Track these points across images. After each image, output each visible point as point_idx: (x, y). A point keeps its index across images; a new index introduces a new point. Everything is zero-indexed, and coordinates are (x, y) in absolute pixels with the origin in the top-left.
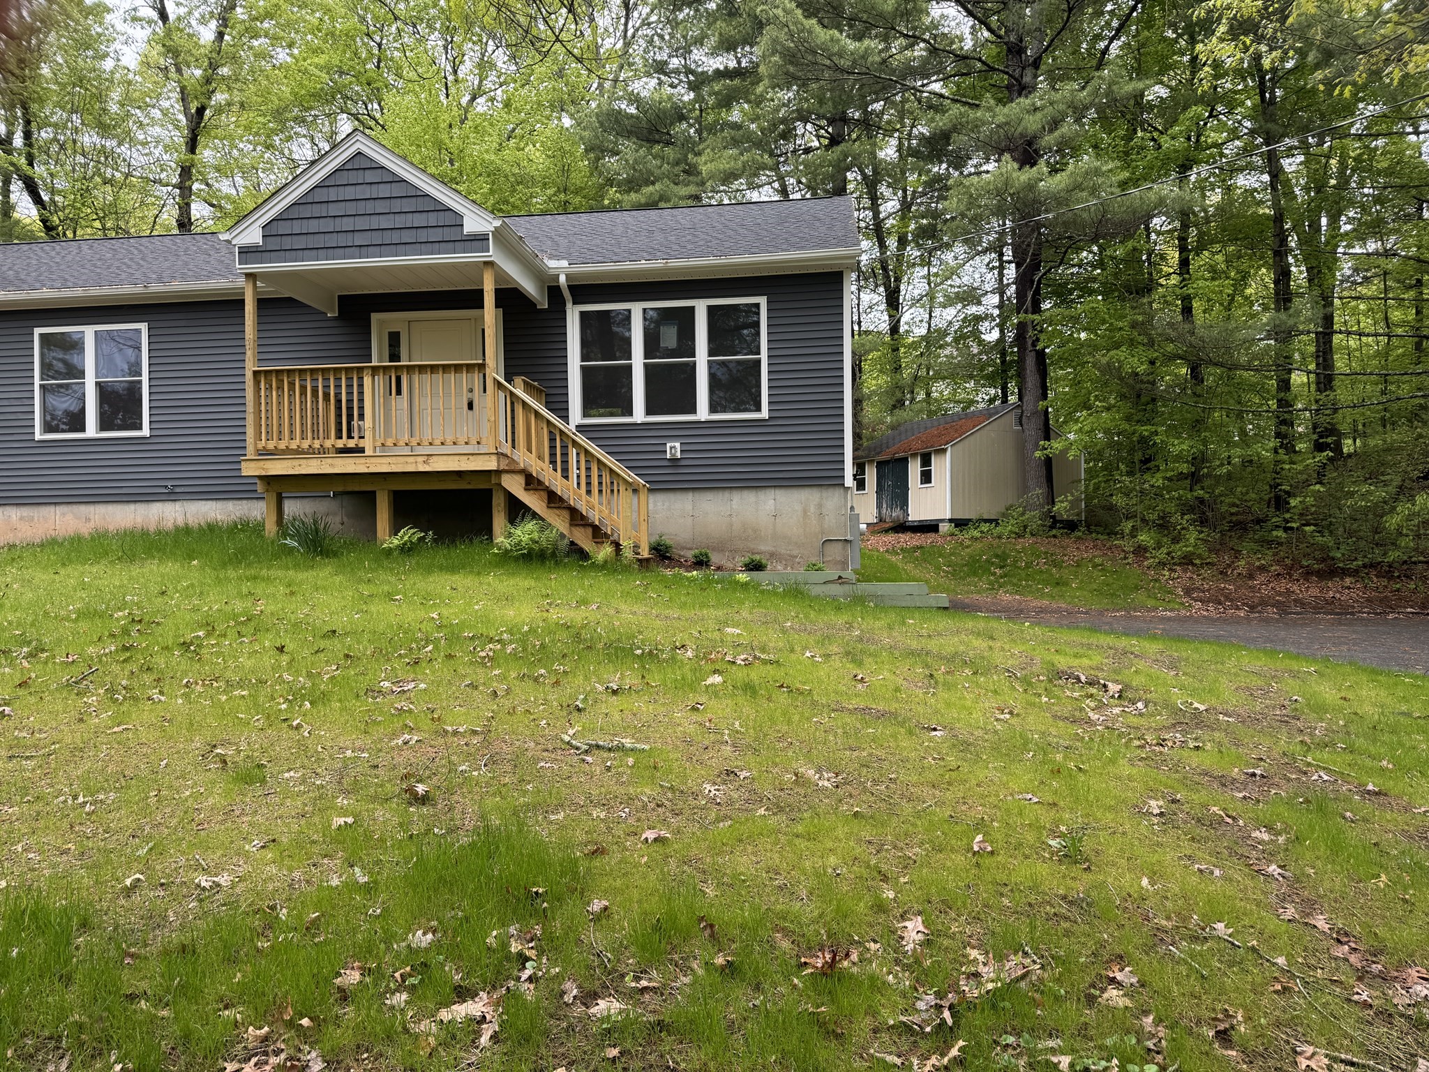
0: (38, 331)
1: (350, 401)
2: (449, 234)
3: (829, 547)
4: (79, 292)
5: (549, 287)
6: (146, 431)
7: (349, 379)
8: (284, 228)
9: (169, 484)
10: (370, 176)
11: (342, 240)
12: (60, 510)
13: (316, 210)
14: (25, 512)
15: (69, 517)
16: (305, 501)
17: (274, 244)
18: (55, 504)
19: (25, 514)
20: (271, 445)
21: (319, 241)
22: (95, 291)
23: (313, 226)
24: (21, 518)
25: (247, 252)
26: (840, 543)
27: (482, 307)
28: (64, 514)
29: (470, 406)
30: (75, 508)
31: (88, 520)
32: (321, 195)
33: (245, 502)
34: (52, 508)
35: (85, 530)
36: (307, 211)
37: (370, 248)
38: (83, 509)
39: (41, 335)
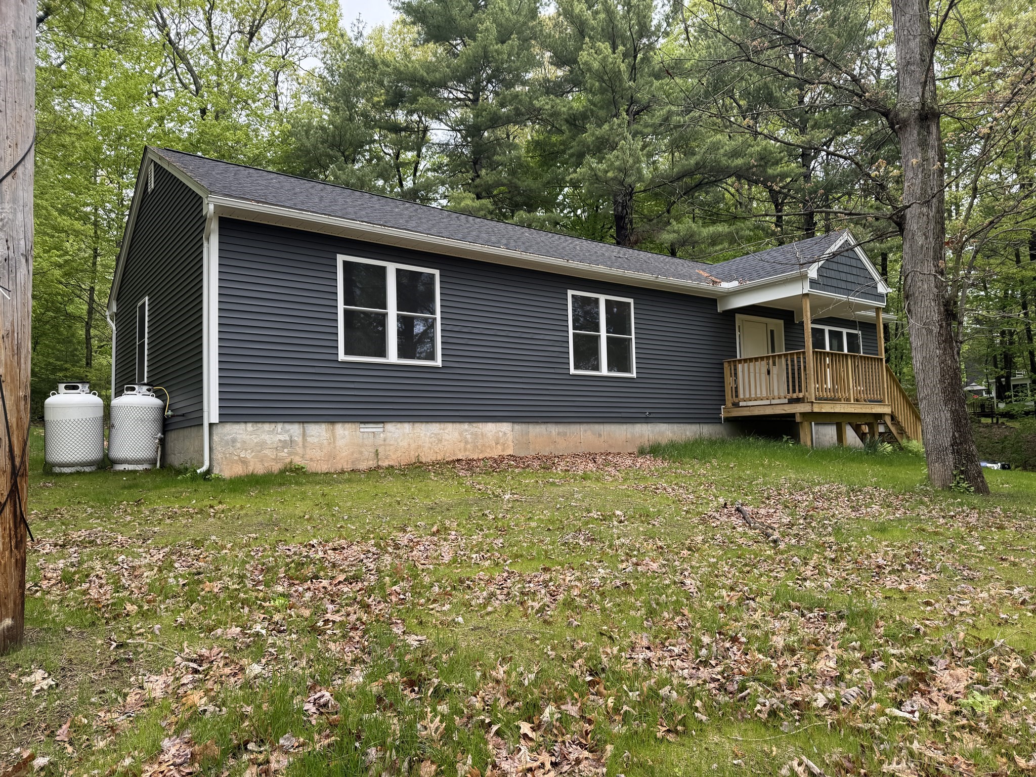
2: (873, 291)
9: (648, 411)
12: (583, 427)
14: (561, 428)
15: (589, 433)
19: (561, 430)
21: (835, 283)
23: (833, 274)
24: (559, 434)
28: (585, 431)
29: (769, 373)
34: (578, 427)
36: (831, 266)
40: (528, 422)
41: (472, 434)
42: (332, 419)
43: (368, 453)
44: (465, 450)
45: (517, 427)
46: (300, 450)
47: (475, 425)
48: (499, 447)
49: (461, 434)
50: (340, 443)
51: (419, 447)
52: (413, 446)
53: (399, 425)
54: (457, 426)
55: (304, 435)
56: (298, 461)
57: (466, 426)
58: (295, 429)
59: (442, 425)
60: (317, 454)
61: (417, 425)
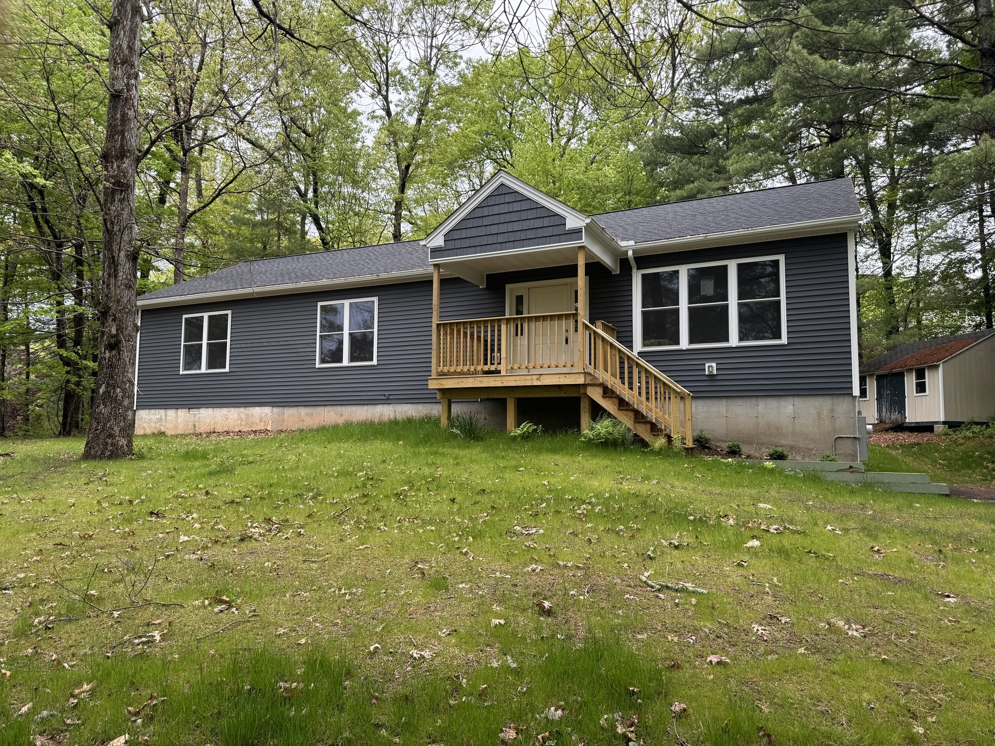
0: (320, 304)
1: (493, 340)
2: (557, 230)
3: (840, 443)
4: (342, 280)
5: (621, 260)
6: (375, 362)
7: (493, 327)
8: (457, 235)
9: (387, 393)
10: (508, 198)
11: (491, 240)
12: (327, 409)
13: (476, 222)
14: (309, 410)
15: (332, 413)
16: (464, 404)
17: (451, 245)
18: (325, 405)
19: (309, 412)
20: (446, 370)
21: (476, 242)
22: (351, 279)
23: (473, 232)
24: (307, 414)
25: (436, 251)
26: (850, 440)
27: (576, 276)
28: (329, 412)
29: (567, 341)
30: (335, 408)
31: (342, 415)
32: (479, 213)
33: (428, 405)
34: (322, 408)
35: (341, 421)
36: (470, 224)
37: (507, 244)
38: (339, 408)
39: (321, 306)
40: (284, 406)
41: (245, 415)
42: (177, 407)
43: (191, 426)
44: (241, 425)
45: (276, 410)
46: (164, 423)
47: (247, 408)
48: (262, 423)
49: (239, 415)
50: (180, 420)
51: (216, 423)
52: (213, 422)
53: (206, 409)
54: (237, 409)
55: (166, 415)
56: (163, 430)
57: (242, 409)
58: (162, 412)
59: (228, 409)
60: (170, 426)
61: (215, 409)
